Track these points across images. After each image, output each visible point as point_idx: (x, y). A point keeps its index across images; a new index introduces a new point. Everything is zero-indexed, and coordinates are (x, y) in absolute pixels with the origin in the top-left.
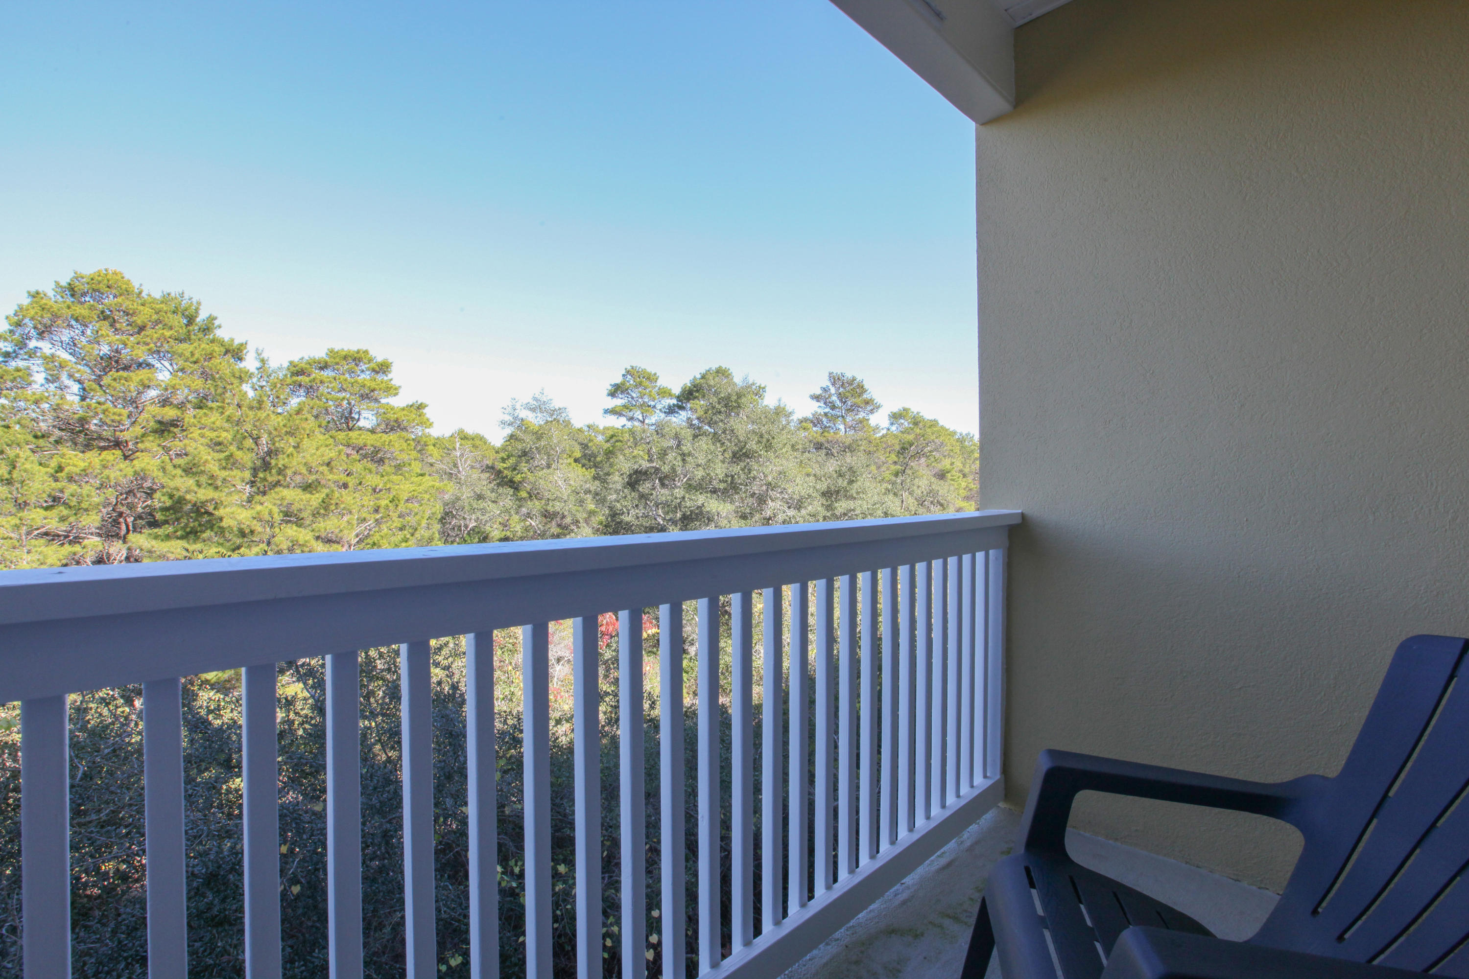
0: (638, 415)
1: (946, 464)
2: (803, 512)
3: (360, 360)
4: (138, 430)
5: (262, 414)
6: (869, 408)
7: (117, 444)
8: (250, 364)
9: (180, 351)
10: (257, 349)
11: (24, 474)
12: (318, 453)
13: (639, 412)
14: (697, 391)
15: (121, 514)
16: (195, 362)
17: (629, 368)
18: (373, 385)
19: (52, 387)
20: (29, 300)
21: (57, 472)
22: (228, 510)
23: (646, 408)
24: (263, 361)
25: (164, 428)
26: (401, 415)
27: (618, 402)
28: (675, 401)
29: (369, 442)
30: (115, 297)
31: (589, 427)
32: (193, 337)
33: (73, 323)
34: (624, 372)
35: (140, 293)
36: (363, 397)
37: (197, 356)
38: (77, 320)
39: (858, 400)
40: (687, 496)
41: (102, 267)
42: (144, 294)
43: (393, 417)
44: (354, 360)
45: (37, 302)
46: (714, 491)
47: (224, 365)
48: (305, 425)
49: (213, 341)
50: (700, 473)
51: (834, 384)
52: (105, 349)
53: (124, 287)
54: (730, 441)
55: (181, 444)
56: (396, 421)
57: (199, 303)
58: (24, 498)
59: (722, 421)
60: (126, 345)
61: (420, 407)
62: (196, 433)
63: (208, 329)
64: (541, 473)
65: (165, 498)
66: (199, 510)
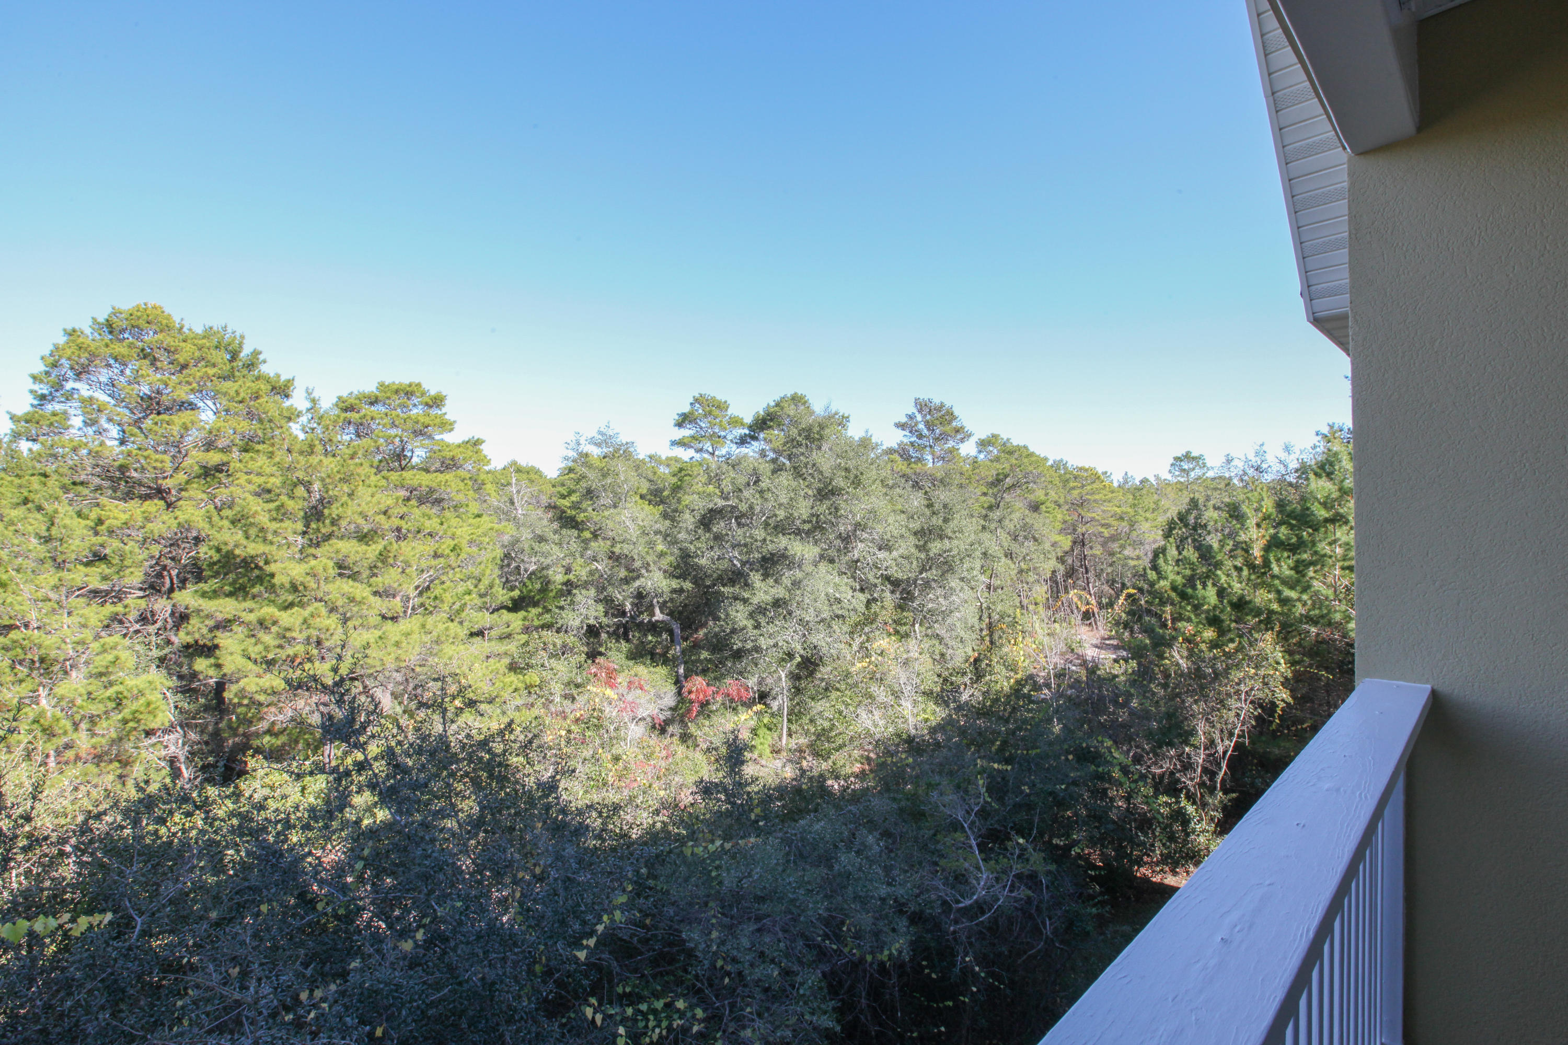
0: (708, 446)
1: (1040, 495)
2: (895, 554)
3: (412, 393)
4: (181, 477)
5: (314, 460)
6: (959, 437)
7: (160, 493)
8: (298, 401)
9: (224, 390)
10: (307, 389)
11: (64, 531)
12: (374, 500)
13: (709, 444)
14: (771, 420)
15: (164, 568)
16: (241, 402)
17: (697, 395)
18: (427, 420)
19: (90, 431)
20: (65, 339)
21: (97, 525)
22: (279, 565)
23: (716, 439)
24: (314, 401)
25: (208, 473)
26: (456, 452)
27: (686, 432)
28: (747, 432)
29: (424, 483)
30: (155, 333)
31: (650, 457)
32: (237, 374)
33: (112, 362)
34: (692, 400)
35: (181, 328)
36: (417, 433)
37: (242, 395)
38: (116, 360)
39: (947, 428)
40: (769, 538)
41: (140, 301)
42: (185, 330)
43: (449, 455)
44: (407, 394)
45: (74, 341)
46: (798, 532)
47: (270, 405)
48: (360, 470)
49: (258, 378)
50: (781, 514)
51: (920, 411)
52: (145, 389)
53: (164, 322)
54: (812, 475)
55: (227, 491)
56: (453, 459)
57: (242, 337)
58: (64, 557)
59: (803, 454)
60: (167, 385)
61: (477, 443)
62: (243, 478)
63: (252, 364)
64: (606, 513)
65: (212, 553)
66: (248, 564)
